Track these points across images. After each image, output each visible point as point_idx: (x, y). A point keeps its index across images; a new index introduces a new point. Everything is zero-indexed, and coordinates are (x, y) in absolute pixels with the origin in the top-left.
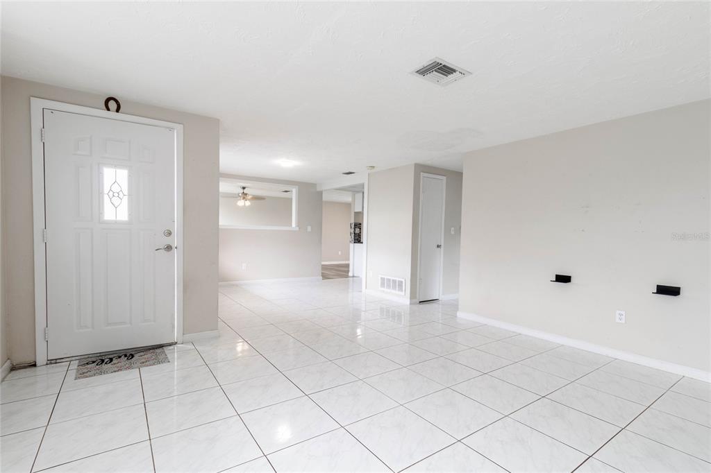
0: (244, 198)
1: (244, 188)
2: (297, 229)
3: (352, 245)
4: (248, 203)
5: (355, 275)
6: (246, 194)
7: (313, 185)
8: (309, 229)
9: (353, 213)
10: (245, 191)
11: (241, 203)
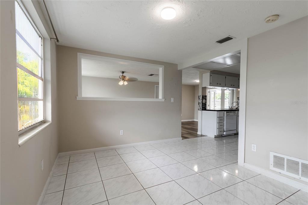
0: (123, 79)
1: (123, 72)
2: (163, 100)
3: (200, 112)
4: (126, 83)
5: (203, 134)
6: (125, 77)
7: (176, 65)
8: (172, 100)
9: (201, 88)
10: (124, 74)
11: (121, 83)
